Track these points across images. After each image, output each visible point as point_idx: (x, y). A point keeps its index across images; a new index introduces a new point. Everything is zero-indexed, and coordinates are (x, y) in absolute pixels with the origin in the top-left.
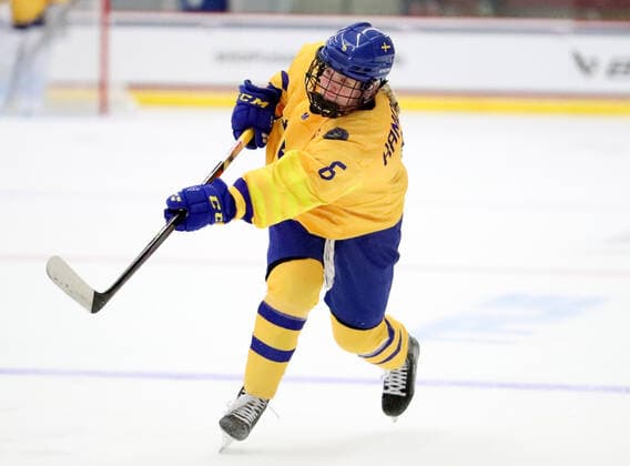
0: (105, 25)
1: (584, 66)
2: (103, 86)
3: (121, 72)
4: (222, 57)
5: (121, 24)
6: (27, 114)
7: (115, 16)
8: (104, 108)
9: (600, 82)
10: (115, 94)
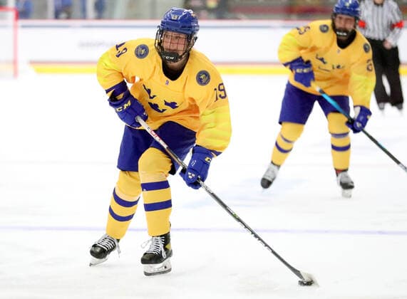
4: (83, 45)
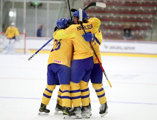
0: (25, 39)
1: (106, 47)
2: (25, 49)
3: (28, 47)
5: (28, 39)
6: (12, 54)
7: (27, 37)
8: (25, 53)
9: (108, 50)
10: (27, 51)
